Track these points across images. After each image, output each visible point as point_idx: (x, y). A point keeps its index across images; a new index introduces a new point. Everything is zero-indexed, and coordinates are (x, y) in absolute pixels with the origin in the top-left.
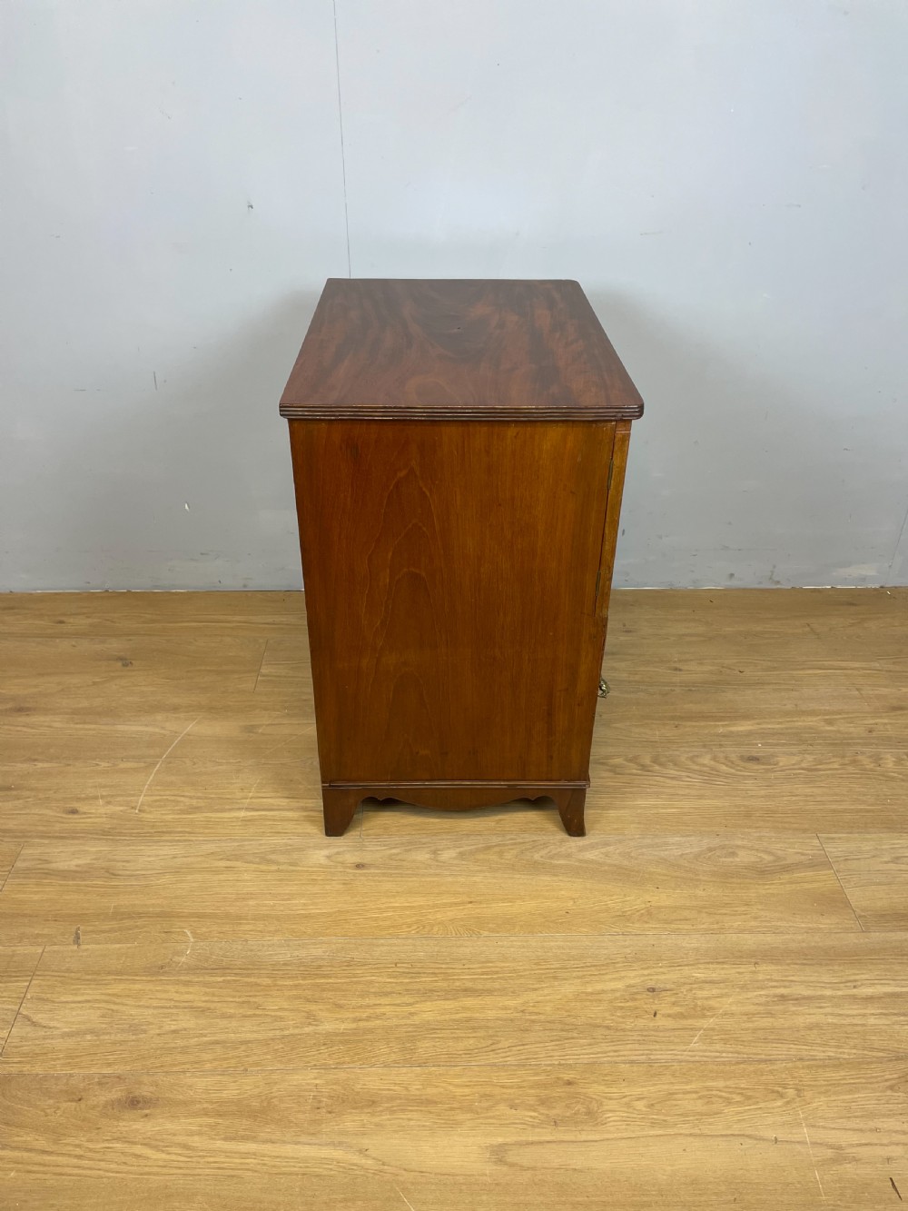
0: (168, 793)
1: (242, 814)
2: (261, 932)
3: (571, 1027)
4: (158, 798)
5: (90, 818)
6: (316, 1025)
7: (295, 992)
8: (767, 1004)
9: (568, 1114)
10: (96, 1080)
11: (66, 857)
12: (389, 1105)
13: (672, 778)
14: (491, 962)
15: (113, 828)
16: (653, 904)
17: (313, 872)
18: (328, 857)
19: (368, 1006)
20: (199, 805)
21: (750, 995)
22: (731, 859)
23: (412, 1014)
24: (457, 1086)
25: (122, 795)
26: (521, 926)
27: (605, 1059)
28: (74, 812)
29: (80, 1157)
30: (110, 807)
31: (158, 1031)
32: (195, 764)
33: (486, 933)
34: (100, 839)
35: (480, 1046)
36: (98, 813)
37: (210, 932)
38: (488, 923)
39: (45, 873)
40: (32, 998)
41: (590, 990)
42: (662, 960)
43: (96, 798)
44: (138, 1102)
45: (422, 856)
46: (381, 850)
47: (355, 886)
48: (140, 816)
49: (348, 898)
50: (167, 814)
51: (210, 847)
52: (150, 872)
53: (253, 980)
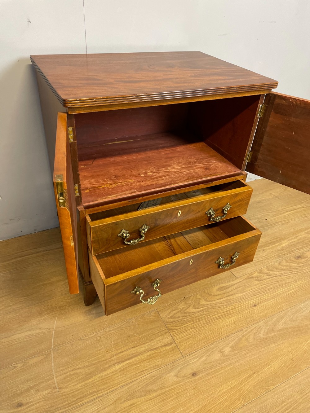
0: (69, 370)
1: (117, 367)
4: (65, 375)
5: (33, 405)
17: (175, 388)
18: (176, 375)
20: (91, 371)
25: (43, 382)
26: (282, 376)
28: (20, 405)
30: (40, 393)
32: (72, 345)
33: (271, 388)
38: (268, 381)
43: (28, 390)
45: (217, 356)
46: (197, 360)
47: (199, 388)
48: (62, 392)
49: (201, 397)
50: (76, 385)
51: (113, 396)
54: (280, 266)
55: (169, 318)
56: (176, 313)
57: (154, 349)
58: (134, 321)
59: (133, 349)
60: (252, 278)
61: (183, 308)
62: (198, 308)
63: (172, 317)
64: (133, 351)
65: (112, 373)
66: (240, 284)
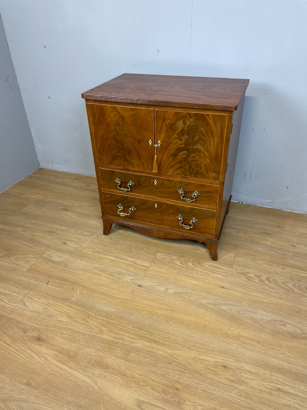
0: (93, 245)
1: (112, 258)
2: (99, 298)
3: (187, 369)
4: (90, 246)
5: (68, 247)
6: (102, 335)
7: (100, 321)
8: (271, 389)
9: (171, 400)
10: (32, 328)
11: (57, 257)
12: (112, 371)
13: (272, 288)
14: (169, 334)
15: (73, 252)
16: (240, 334)
17: (124, 283)
18: (131, 280)
19: (120, 334)
20: (100, 251)
21: (265, 383)
22: (282, 327)
23: (133, 342)
24: (137, 374)
25: (80, 242)
26: (186, 325)
27: (194, 385)
28: (65, 244)
29: (17, 350)
30: (76, 245)
31: (56, 319)
33: (171, 323)
34: (68, 254)
35: (151, 362)
36: (72, 246)
37: (85, 293)
38: (174, 320)
39: (49, 260)
40: (28, 297)
41: (200, 358)
42: (234, 357)
43: (73, 241)
44: (40, 339)
45: (162, 289)
46: (149, 283)
47: (135, 292)
48: (82, 250)
49: (131, 295)
50: (90, 252)
51: (97, 266)
52: (76, 268)
53: (90, 313)
55: (160, 258)
56: (167, 258)
57: (135, 263)
58: (141, 247)
60: (244, 275)
61: (174, 259)
62: (182, 264)
63: (162, 258)
65: (107, 258)
66: (229, 272)
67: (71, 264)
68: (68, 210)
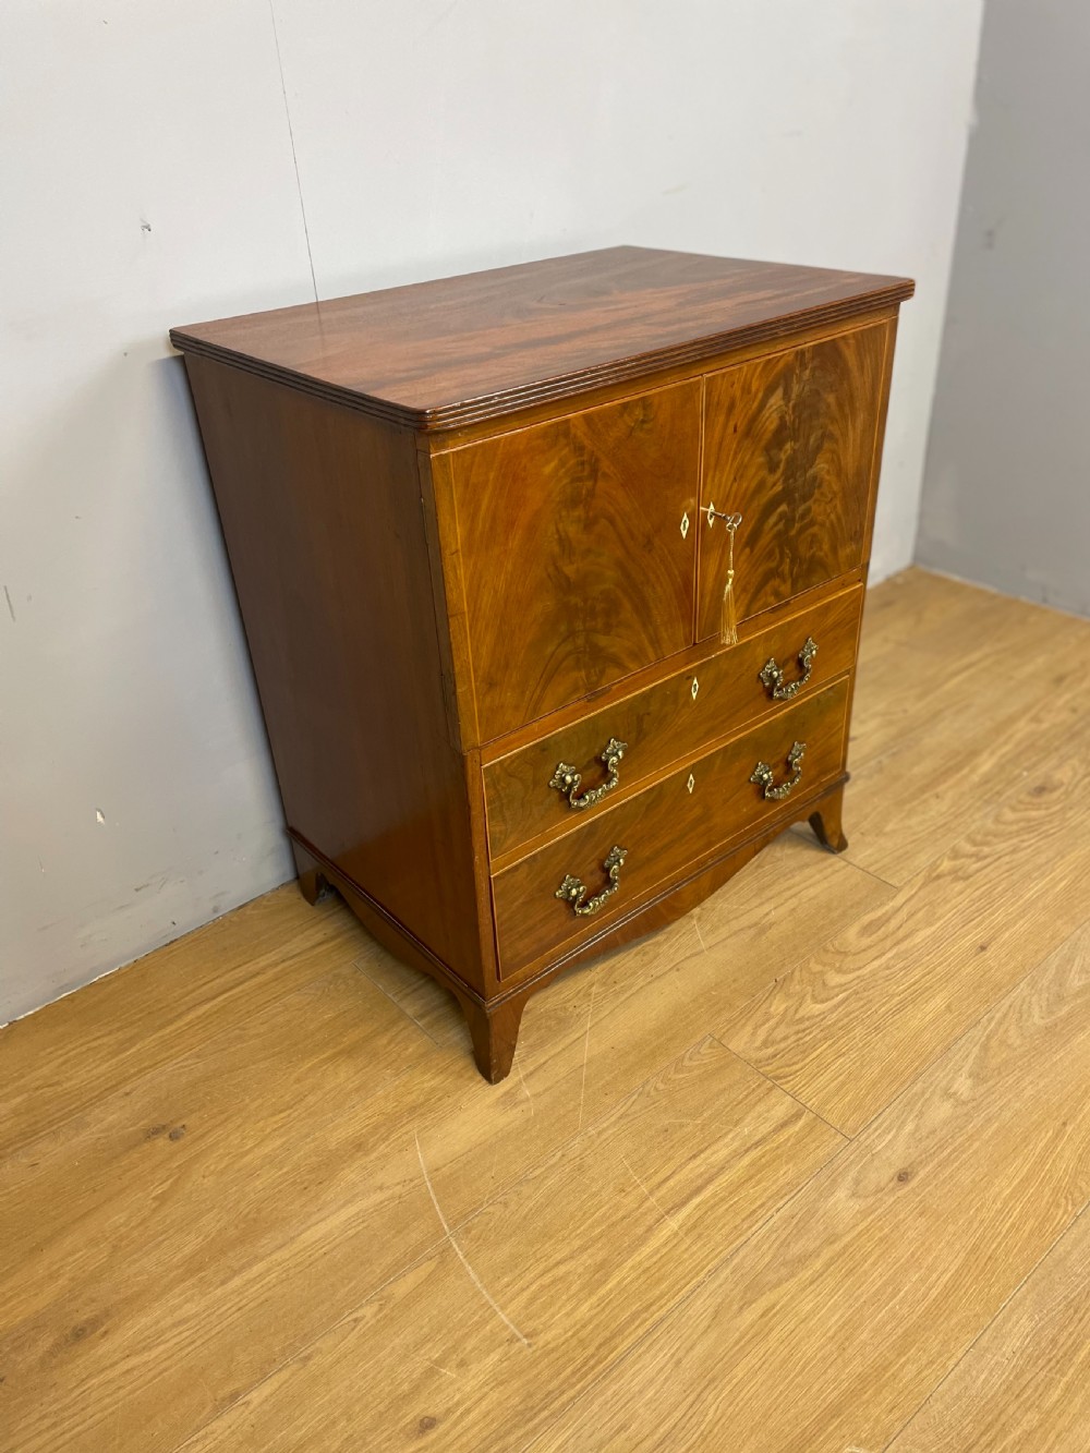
0: (530, 1276)
1: (673, 1223)
2: (932, 1362)
4: (526, 1295)
5: (468, 1411)
13: (1013, 852)
15: (530, 1395)
17: (866, 1229)
18: (854, 1195)
20: (599, 1258)
25: (467, 1336)
28: (427, 1424)
30: (474, 1368)
32: (506, 1205)
34: (534, 1431)
36: (468, 1390)
37: (877, 1421)
43: (431, 1373)
46: (895, 1137)
47: (934, 1206)
48: (541, 1344)
49: (951, 1229)
50: (574, 1310)
51: (702, 1306)
52: (677, 1414)
53: (1016, 1433)
54: (1001, 827)
55: (759, 1049)
56: (773, 1030)
57: (757, 1144)
58: (661, 1086)
59: (698, 1161)
60: (938, 877)
61: (786, 1010)
62: (827, 1000)
63: (765, 1044)
64: (698, 1166)
65: (665, 1244)
66: (913, 902)
67: (624, 1435)
68: (94, 1323)
